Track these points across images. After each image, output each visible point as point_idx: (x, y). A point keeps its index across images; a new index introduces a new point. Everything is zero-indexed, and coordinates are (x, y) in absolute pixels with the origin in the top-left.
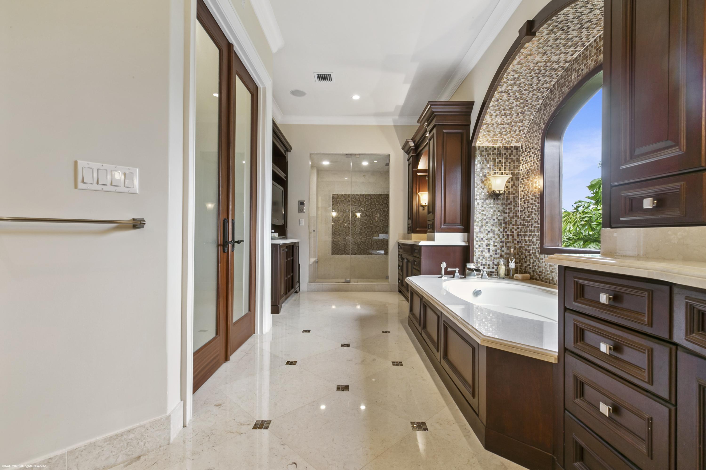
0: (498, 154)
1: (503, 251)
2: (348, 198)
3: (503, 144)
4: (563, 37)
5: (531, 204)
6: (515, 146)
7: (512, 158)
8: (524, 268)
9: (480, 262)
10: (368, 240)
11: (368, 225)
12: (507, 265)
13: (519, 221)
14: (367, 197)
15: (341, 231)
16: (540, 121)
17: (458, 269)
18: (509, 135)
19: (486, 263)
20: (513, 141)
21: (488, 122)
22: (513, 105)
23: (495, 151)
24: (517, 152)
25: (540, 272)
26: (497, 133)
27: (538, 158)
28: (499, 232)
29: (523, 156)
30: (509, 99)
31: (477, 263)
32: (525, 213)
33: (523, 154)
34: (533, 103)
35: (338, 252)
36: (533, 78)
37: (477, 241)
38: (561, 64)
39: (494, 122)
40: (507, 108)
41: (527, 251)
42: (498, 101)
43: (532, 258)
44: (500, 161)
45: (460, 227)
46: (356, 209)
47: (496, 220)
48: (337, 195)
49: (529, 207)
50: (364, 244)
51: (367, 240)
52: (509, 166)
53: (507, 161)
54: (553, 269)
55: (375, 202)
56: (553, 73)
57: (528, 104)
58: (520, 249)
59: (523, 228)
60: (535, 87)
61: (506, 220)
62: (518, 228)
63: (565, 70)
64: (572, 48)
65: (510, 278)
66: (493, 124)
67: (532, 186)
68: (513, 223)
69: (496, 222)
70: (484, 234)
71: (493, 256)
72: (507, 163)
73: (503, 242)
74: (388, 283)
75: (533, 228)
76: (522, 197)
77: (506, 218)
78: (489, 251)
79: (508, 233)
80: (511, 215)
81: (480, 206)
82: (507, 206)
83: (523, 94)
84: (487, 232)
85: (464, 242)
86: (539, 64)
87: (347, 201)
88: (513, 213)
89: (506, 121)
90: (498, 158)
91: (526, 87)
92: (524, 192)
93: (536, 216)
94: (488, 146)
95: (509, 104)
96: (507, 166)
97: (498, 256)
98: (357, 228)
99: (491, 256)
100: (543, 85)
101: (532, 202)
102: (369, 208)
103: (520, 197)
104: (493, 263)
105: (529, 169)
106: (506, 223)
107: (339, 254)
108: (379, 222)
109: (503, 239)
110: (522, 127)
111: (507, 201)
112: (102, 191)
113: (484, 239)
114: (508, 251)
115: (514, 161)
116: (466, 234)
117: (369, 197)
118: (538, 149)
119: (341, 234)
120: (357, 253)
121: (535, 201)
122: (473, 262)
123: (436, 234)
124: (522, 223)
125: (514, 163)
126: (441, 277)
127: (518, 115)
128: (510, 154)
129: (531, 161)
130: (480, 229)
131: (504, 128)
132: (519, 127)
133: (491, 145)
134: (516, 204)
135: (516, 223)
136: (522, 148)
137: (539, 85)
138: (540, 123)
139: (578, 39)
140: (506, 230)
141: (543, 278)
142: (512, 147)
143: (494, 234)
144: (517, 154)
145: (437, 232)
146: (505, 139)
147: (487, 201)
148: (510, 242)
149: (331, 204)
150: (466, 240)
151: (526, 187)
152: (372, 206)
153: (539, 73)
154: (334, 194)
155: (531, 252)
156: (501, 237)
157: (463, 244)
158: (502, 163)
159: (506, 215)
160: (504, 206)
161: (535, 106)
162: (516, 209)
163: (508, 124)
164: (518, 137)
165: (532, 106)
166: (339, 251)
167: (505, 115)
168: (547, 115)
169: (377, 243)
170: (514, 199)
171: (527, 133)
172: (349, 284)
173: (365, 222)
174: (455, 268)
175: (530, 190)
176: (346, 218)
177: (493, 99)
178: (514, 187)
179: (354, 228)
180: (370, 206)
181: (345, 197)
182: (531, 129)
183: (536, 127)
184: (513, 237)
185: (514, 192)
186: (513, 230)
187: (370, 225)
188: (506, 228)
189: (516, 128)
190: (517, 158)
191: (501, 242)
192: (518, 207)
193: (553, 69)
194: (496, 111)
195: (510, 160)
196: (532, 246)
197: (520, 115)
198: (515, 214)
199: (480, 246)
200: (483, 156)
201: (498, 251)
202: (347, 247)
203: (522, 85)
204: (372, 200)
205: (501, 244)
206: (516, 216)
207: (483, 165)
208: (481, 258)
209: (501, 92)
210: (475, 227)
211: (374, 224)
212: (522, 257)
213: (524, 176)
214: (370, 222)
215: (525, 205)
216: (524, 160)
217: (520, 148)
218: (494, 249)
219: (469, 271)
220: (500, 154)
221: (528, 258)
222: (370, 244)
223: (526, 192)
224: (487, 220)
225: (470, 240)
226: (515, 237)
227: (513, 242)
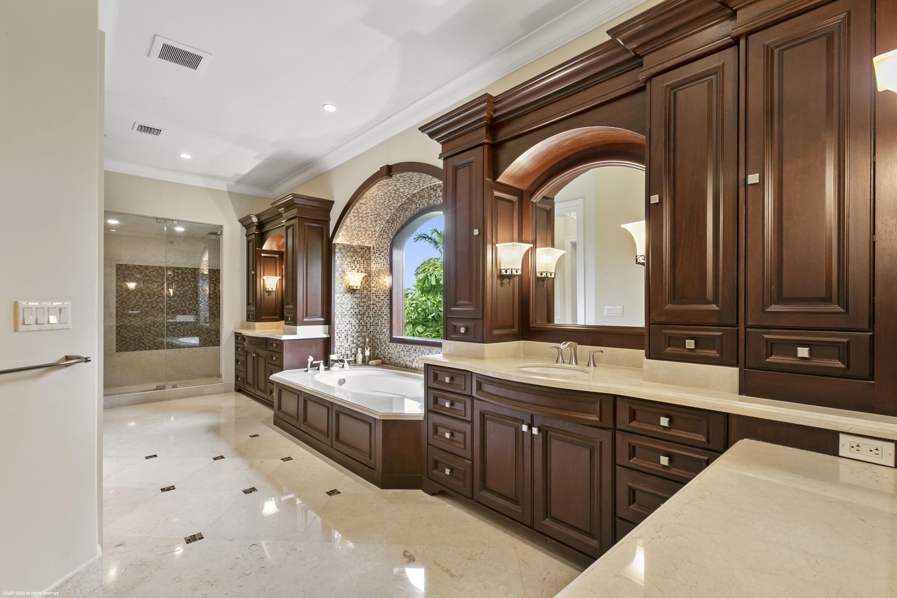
0: (354, 252)
1: (359, 341)
2: (145, 271)
3: (358, 244)
4: (409, 180)
5: (382, 300)
6: (367, 247)
7: (366, 257)
8: (376, 354)
9: (340, 353)
10: (178, 328)
11: (178, 309)
12: (363, 353)
13: (371, 313)
14: (176, 271)
15: (133, 317)
16: (389, 231)
17: (322, 361)
18: (363, 237)
19: (345, 352)
20: (366, 242)
21: (348, 224)
22: (369, 215)
23: (352, 249)
24: (369, 251)
25: (390, 358)
26: (354, 234)
27: (387, 262)
28: (355, 324)
29: (374, 256)
30: (366, 210)
31: (337, 353)
32: (376, 306)
33: (374, 255)
34: (384, 216)
35: (128, 347)
36: (385, 199)
37: (337, 333)
38: (405, 194)
39: (352, 224)
40: (364, 216)
41: (378, 340)
42: (357, 209)
43: (383, 346)
44: (356, 258)
45: (322, 319)
46: (158, 287)
47: (353, 313)
48: (126, 265)
49: (380, 302)
50: (172, 333)
51: (176, 328)
52: (364, 263)
53: (362, 259)
54: (400, 355)
55: (189, 278)
56: (399, 199)
57: (380, 215)
58: (372, 338)
59: (375, 319)
60: (386, 205)
61: (361, 313)
62: (371, 319)
63: (408, 199)
64: (413, 187)
65: (365, 365)
66: (352, 227)
67: (382, 285)
68: (367, 315)
69: (353, 315)
70: (343, 326)
71: (351, 345)
72: (362, 261)
73: (359, 332)
74: (221, 382)
75: (383, 321)
76: (374, 292)
77: (361, 310)
78: (347, 341)
79: (363, 324)
80: (365, 307)
81: (340, 299)
82: (361, 300)
83: (377, 208)
84: (345, 324)
85: (325, 334)
86: (391, 191)
87: (143, 274)
88: (367, 306)
89: (362, 226)
90: (354, 256)
91: (380, 204)
92: (375, 288)
93: (386, 311)
94: (346, 245)
95: (366, 213)
96: (362, 263)
97: (355, 345)
98: (160, 312)
99: (350, 346)
100: (392, 204)
101: (382, 298)
102: (180, 286)
103: (372, 292)
104: (351, 352)
105: (380, 269)
106: (361, 315)
107: (130, 349)
108: (195, 304)
109: (359, 330)
110: (374, 232)
111: (361, 295)
112: (40, 330)
113: (343, 331)
114: (363, 340)
115: (367, 259)
116: (327, 326)
117: (180, 272)
118: (387, 254)
119: (133, 321)
120: (160, 347)
121: (385, 298)
122: (334, 354)
123: (299, 328)
124: (374, 315)
125: (367, 262)
126: (307, 371)
127: (372, 222)
128: (364, 253)
129: (382, 263)
130: (339, 322)
131: (360, 231)
132: (372, 232)
133: (348, 243)
134: (369, 298)
135: (369, 315)
136: (373, 249)
137: (389, 204)
138: (389, 233)
139: (417, 184)
140: (361, 321)
141: (392, 362)
142: (365, 247)
143: (351, 326)
144: (369, 254)
145: (299, 325)
146: (360, 240)
147: (345, 295)
148: (365, 332)
149: (115, 278)
150: (327, 332)
151: (377, 284)
152: (184, 282)
153: (390, 197)
154: (119, 265)
155: (382, 341)
156: (357, 328)
157: (325, 336)
158: (358, 261)
159: (361, 308)
160: (359, 300)
161: (385, 218)
162: (369, 302)
163: (364, 228)
164: (371, 240)
165: (383, 218)
166: (130, 346)
167: (362, 220)
168: (394, 228)
169: (193, 331)
170: (367, 294)
171: (378, 238)
172: (164, 391)
173: (174, 304)
174: (320, 360)
175: (381, 287)
176: (142, 298)
177: (354, 207)
178: (367, 283)
179: (156, 312)
180: (182, 282)
181: (139, 269)
182: (381, 235)
183: (385, 236)
184: (367, 328)
185: (367, 287)
186: (367, 321)
187: (182, 309)
188: (361, 319)
189: (370, 232)
190: (369, 257)
191: (357, 332)
192: (371, 300)
193: (399, 196)
194: (355, 217)
195: (364, 259)
196: (383, 336)
197: (373, 222)
198: (368, 306)
199: (340, 337)
200: (342, 253)
201: (355, 341)
202: (144, 340)
203: (378, 201)
204: (184, 274)
205: (357, 334)
206: (369, 309)
207: (342, 262)
208: (341, 349)
209: (361, 204)
210: (335, 319)
211: (188, 307)
212: (374, 345)
213: (375, 274)
214: (182, 304)
215: (377, 300)
216: (375, 260)
217: (372, 248)
218: (351, 339)
219: (333, 362)
220: (356, 252)
221: (380, 345)
222: (182, 333)
223: (377, 288)
224: (346, 313)
225: (331, 332)
226: (369, 327)
227: (367, 332)
